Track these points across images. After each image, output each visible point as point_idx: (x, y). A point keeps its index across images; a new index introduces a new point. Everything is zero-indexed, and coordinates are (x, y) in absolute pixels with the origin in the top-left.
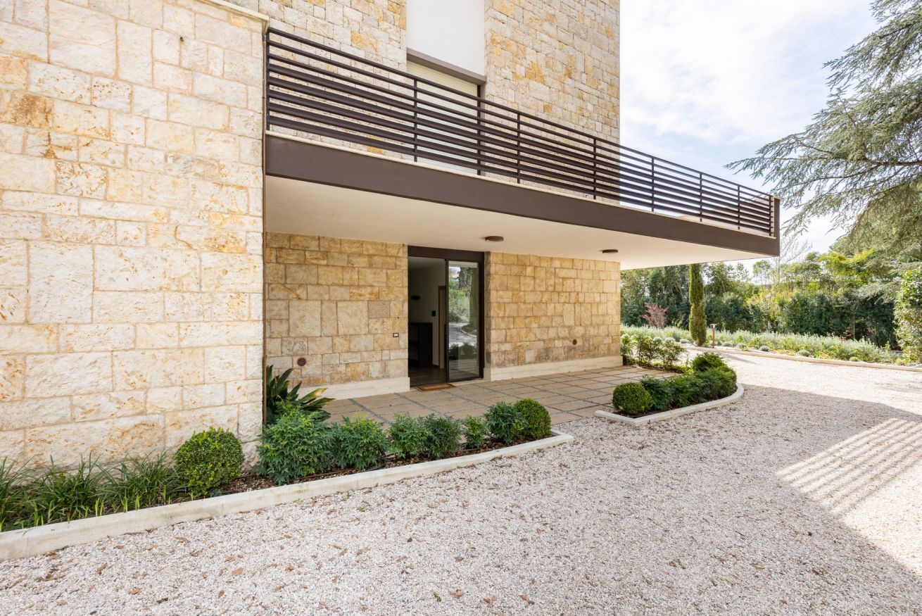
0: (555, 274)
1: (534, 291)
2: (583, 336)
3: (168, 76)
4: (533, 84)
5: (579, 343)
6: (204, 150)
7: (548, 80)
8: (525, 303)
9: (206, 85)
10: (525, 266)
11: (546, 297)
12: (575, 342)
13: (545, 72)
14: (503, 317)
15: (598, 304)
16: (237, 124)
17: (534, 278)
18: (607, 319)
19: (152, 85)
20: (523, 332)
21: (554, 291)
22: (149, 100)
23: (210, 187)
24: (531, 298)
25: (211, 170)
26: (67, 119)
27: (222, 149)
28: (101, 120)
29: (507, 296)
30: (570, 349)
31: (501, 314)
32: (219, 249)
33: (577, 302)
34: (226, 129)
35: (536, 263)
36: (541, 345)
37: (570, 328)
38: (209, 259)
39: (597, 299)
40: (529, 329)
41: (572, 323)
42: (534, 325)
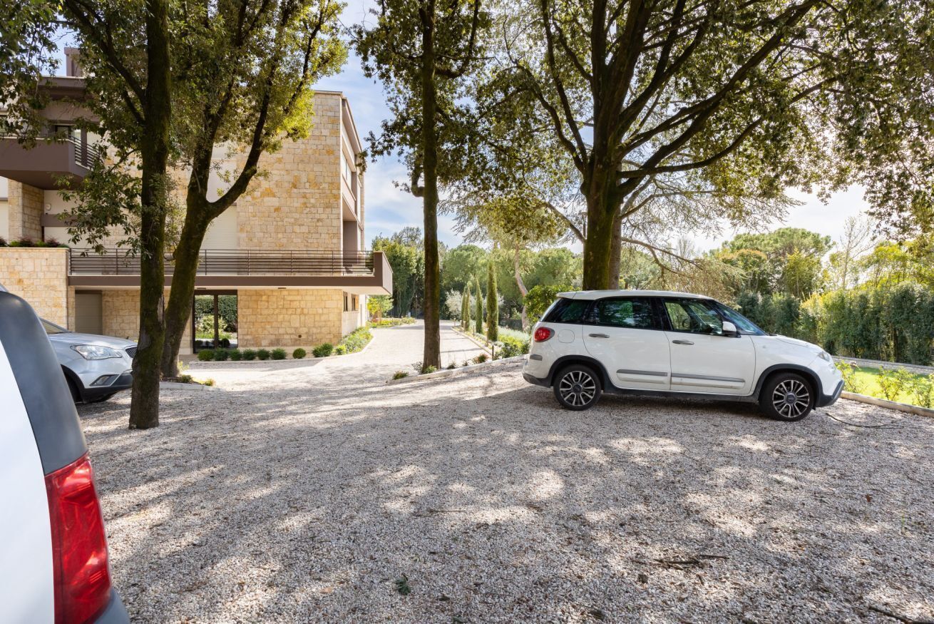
0: (284, 299)
1: (268, 308)
2: (306, 333)
3: (44, 268)
4: (266, 199)
5: (303, 337)
6: (52, 284)
7: (278, 195)
8: (261, 314)
9: (52, 269)
10: (261, 296)
11: (277, 311)
12: (300, 336)
13: (275, 190)
14: (246, 322)
15: (321, 315)
16: (59, 276)
17: (268, 302)
18: (329, 323)
19: (41, 271)
20: (260, 330)
21: (283, 308)
22: (41, 275)
23: (54, 292)
24: (265, 312)
25: (53, 288)
26: (26, 282)
27: (56, 283)
28: (32, 281)
29: (249, 312)
30: (296, 340)
31: (245, 320)
32: (55, 306)
33: (302, 313)
34: (57, 278)
35: (270, 293)
36: (273, 337)
37: (296, 328)
38: (53, 309)
39: (320, 311)
40: (264, 329)
41: (298, 325)
42: (268, 326)
